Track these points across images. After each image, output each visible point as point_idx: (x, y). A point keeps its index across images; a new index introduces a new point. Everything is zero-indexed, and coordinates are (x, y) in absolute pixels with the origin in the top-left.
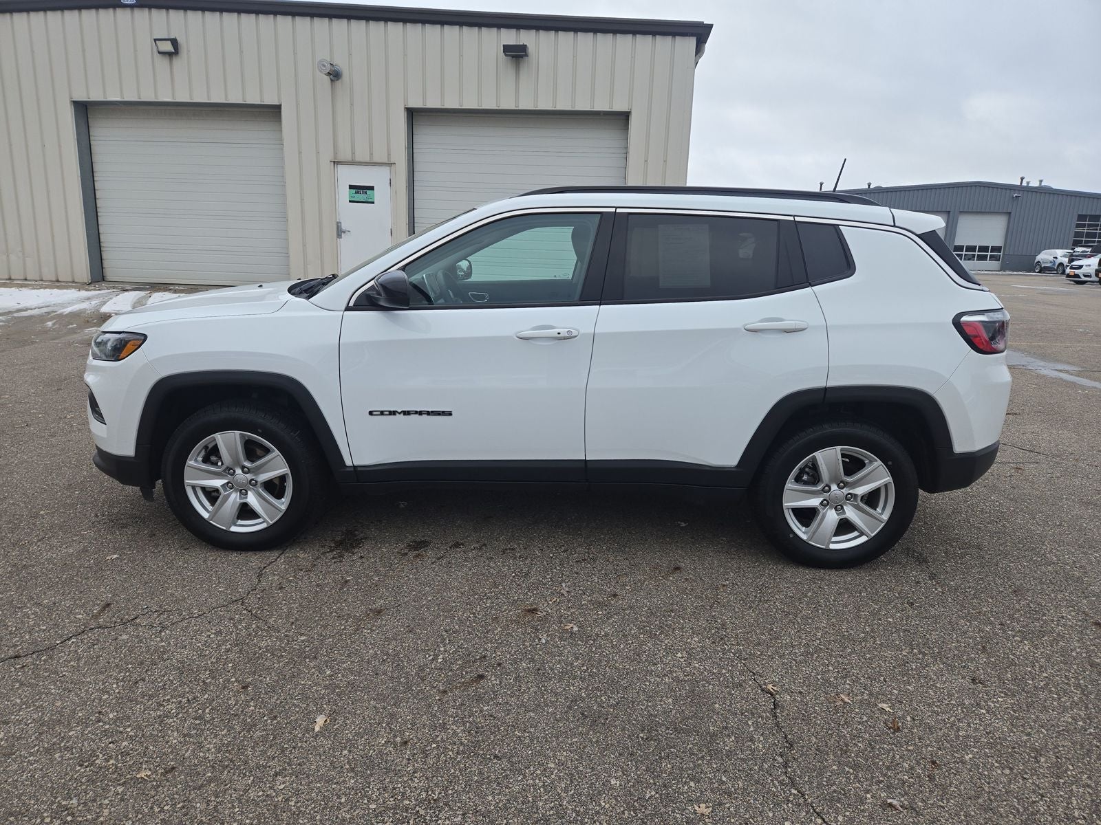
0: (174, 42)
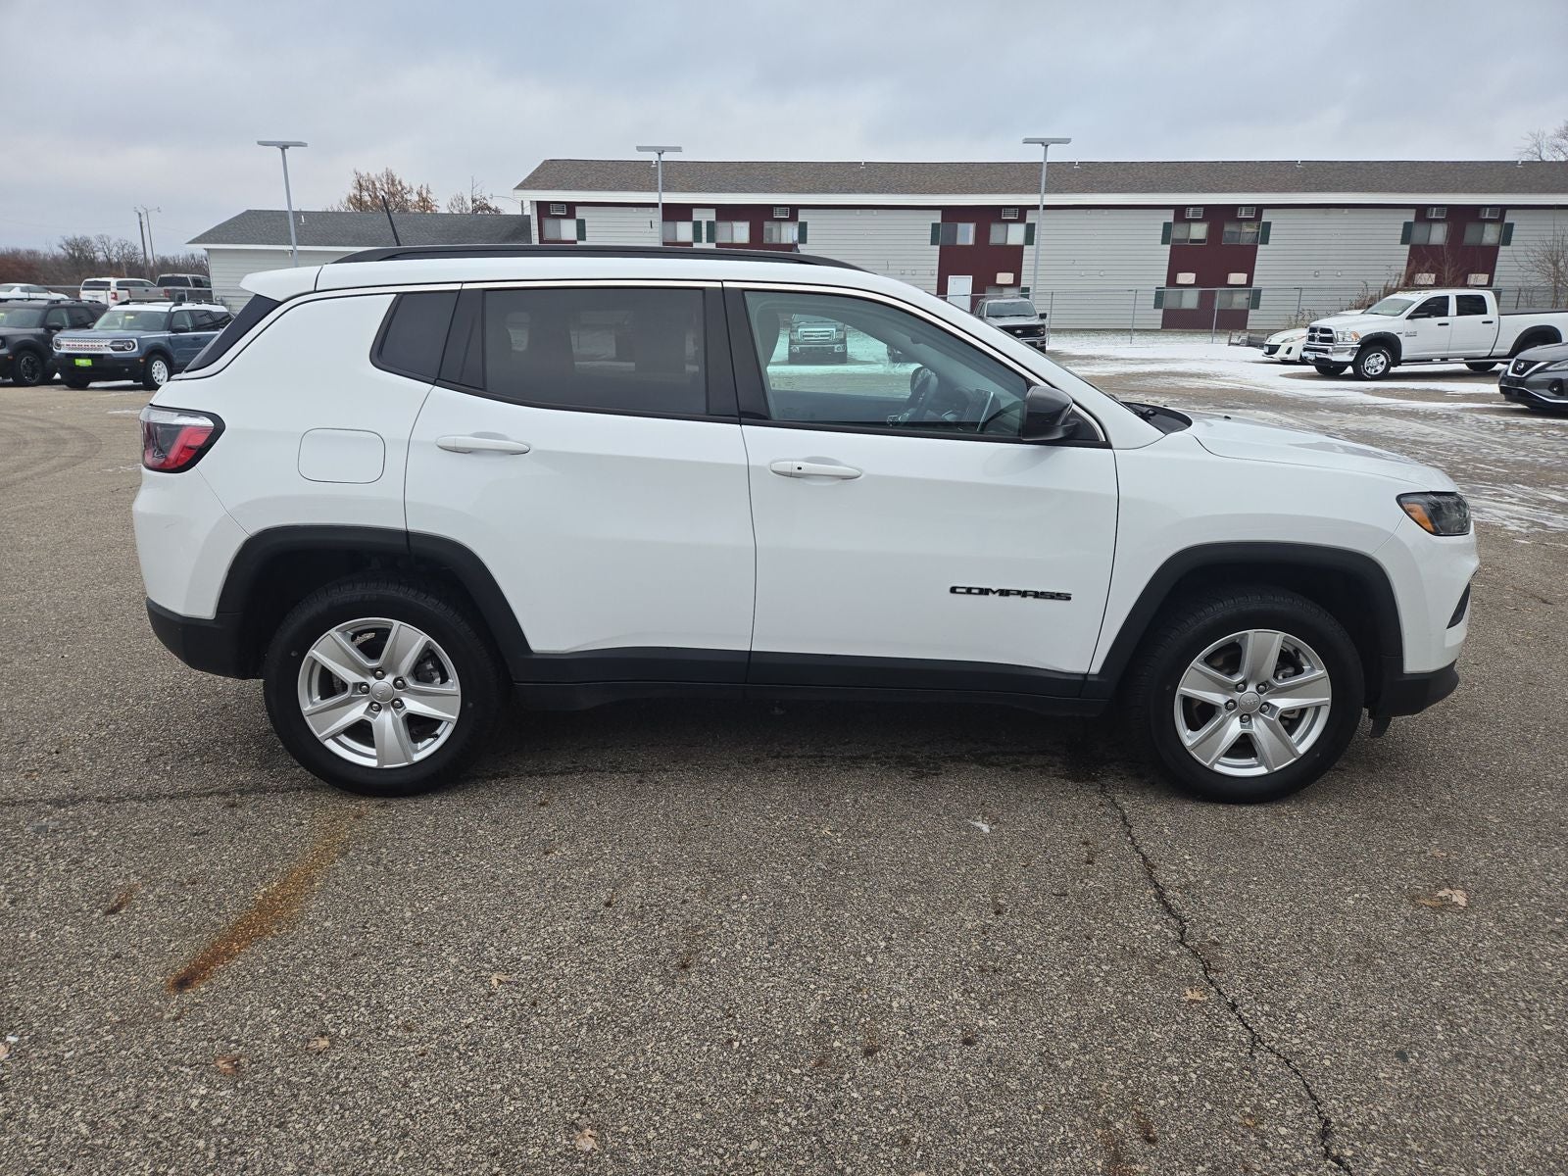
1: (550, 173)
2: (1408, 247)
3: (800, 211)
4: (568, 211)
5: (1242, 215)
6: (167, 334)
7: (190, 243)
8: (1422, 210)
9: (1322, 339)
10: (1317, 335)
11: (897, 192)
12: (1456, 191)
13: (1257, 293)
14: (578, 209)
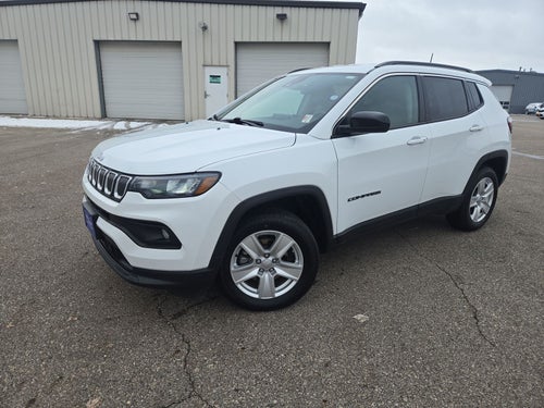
0: (137, 14)
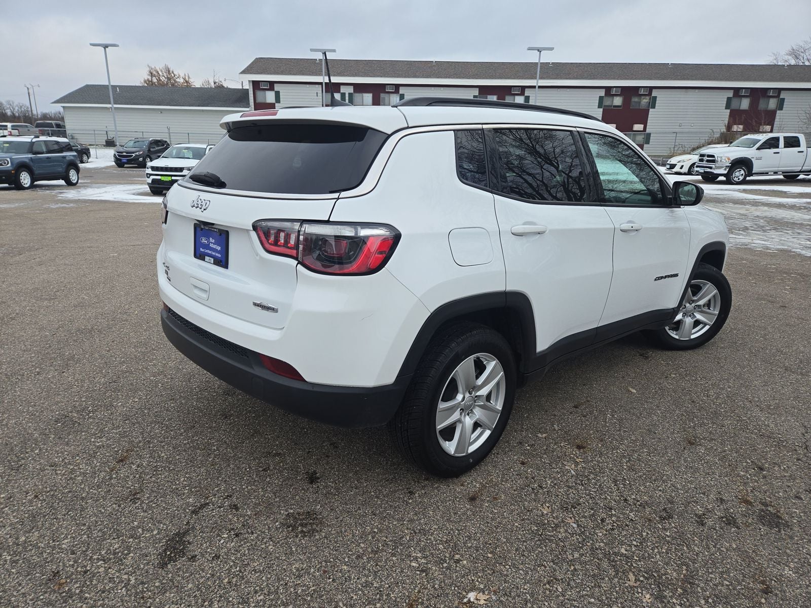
1: (259, 65)
2: (729, 111)
3: (401, 88)
4: (270, 87)
5: (642, 92)
6: (30, 156)
7: (53, 103)
8: (737, 91)
9: (708, 161)
10: (706, 158)
11: (454, 78)
12: (755, 80)
13: (649, 135)
14: (275, 85)
